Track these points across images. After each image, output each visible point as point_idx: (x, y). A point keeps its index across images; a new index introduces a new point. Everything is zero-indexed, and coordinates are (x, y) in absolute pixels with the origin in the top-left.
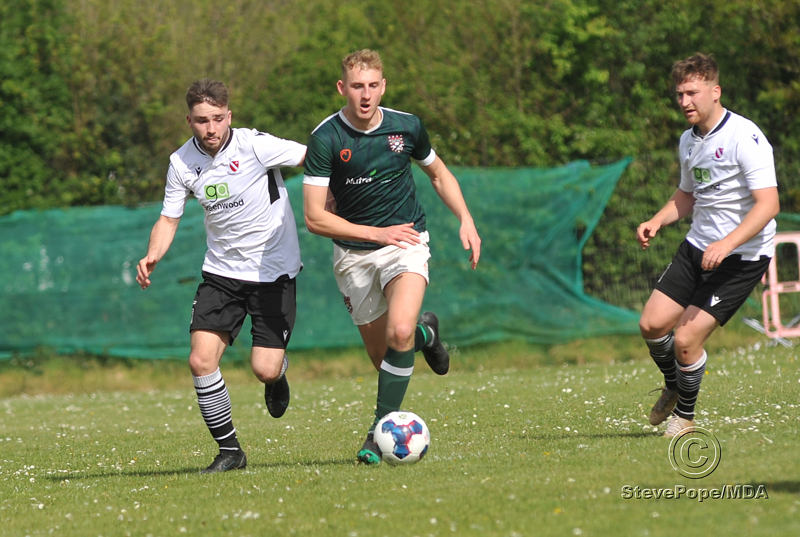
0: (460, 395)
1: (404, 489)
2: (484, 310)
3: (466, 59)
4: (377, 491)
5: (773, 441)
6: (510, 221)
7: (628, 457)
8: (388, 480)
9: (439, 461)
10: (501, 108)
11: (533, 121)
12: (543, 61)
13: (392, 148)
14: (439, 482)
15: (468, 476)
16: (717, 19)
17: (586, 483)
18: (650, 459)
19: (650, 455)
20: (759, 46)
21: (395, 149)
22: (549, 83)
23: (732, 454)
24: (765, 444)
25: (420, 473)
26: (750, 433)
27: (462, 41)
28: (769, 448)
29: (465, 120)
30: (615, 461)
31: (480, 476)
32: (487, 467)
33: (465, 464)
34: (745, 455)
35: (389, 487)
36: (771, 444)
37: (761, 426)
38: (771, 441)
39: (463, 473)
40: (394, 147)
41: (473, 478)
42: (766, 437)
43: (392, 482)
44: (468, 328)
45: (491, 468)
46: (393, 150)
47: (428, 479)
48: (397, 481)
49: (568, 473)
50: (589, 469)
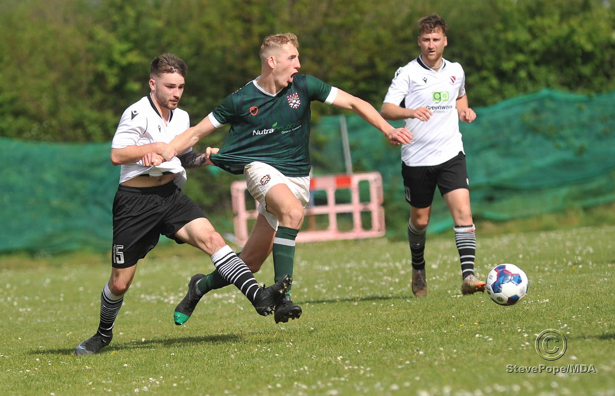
0: (53, 282)
1: (19, 340)
2: (67, 230)
3: (53, 76)
4: (3, 341)
5: (243, 309)
6: (81, 176)
7: (156, 319)
8: (9, 335)
9: (40, 323)
10: (75, 106)
11: (94, 115)
12: (100, 78)
13: (291, 105)
14: (41, 336)
15: (59, 332)
16: (205, 52)
17: (130, 335)
18: (169, 320)
19: (169, 318)
20: (231, 68)
21: (293, 106)
22: (103, 90)
23: (219, 317)
24: (238, 310)
25: (29, 330)
26: (229, 304)
27: (50, 65)
28: (241, 313)
29: (53, 113)
30: (148, 321)
31: (65, 331)
32: (70, 326)
33: (57, 325)
34: (227, 318)
35: (10, 339)
36: (242, 311)
37: (236, 299)
38: (242, 309)
39: (55, 330)
40: (292, 104)
41: (61, 333)
42: (240, 306)
43: (12, 336)
44: (56, 241)
45: (72, 327)
46: (291, 107)
47: (33, 334)
48: (15, 335)
49: (119, 329)
50: (132, 327)
